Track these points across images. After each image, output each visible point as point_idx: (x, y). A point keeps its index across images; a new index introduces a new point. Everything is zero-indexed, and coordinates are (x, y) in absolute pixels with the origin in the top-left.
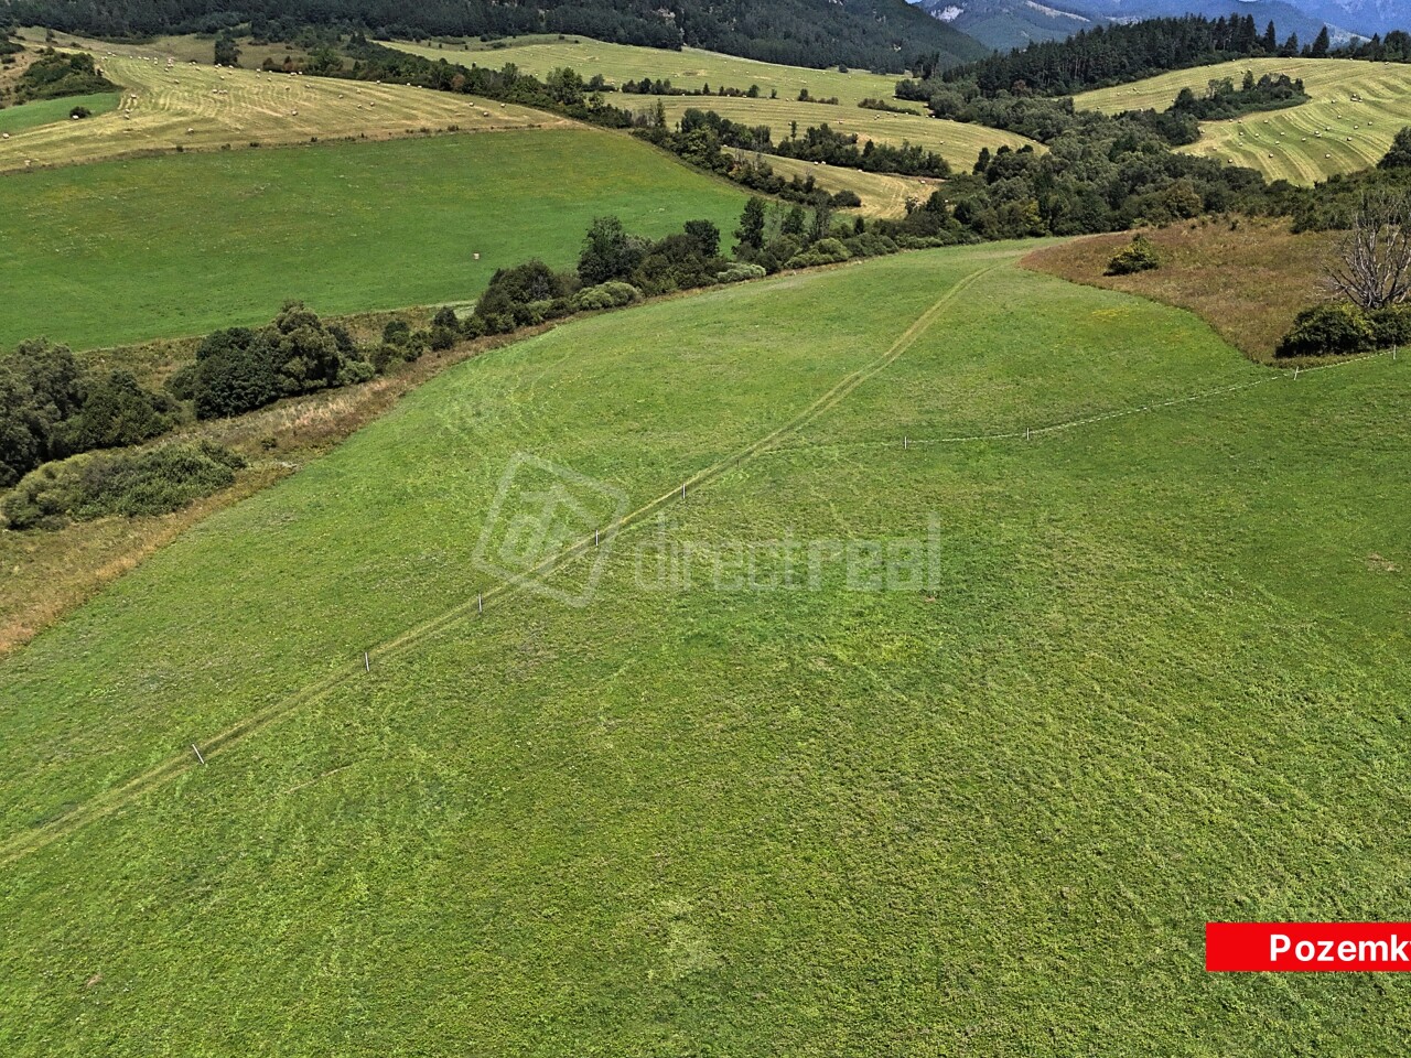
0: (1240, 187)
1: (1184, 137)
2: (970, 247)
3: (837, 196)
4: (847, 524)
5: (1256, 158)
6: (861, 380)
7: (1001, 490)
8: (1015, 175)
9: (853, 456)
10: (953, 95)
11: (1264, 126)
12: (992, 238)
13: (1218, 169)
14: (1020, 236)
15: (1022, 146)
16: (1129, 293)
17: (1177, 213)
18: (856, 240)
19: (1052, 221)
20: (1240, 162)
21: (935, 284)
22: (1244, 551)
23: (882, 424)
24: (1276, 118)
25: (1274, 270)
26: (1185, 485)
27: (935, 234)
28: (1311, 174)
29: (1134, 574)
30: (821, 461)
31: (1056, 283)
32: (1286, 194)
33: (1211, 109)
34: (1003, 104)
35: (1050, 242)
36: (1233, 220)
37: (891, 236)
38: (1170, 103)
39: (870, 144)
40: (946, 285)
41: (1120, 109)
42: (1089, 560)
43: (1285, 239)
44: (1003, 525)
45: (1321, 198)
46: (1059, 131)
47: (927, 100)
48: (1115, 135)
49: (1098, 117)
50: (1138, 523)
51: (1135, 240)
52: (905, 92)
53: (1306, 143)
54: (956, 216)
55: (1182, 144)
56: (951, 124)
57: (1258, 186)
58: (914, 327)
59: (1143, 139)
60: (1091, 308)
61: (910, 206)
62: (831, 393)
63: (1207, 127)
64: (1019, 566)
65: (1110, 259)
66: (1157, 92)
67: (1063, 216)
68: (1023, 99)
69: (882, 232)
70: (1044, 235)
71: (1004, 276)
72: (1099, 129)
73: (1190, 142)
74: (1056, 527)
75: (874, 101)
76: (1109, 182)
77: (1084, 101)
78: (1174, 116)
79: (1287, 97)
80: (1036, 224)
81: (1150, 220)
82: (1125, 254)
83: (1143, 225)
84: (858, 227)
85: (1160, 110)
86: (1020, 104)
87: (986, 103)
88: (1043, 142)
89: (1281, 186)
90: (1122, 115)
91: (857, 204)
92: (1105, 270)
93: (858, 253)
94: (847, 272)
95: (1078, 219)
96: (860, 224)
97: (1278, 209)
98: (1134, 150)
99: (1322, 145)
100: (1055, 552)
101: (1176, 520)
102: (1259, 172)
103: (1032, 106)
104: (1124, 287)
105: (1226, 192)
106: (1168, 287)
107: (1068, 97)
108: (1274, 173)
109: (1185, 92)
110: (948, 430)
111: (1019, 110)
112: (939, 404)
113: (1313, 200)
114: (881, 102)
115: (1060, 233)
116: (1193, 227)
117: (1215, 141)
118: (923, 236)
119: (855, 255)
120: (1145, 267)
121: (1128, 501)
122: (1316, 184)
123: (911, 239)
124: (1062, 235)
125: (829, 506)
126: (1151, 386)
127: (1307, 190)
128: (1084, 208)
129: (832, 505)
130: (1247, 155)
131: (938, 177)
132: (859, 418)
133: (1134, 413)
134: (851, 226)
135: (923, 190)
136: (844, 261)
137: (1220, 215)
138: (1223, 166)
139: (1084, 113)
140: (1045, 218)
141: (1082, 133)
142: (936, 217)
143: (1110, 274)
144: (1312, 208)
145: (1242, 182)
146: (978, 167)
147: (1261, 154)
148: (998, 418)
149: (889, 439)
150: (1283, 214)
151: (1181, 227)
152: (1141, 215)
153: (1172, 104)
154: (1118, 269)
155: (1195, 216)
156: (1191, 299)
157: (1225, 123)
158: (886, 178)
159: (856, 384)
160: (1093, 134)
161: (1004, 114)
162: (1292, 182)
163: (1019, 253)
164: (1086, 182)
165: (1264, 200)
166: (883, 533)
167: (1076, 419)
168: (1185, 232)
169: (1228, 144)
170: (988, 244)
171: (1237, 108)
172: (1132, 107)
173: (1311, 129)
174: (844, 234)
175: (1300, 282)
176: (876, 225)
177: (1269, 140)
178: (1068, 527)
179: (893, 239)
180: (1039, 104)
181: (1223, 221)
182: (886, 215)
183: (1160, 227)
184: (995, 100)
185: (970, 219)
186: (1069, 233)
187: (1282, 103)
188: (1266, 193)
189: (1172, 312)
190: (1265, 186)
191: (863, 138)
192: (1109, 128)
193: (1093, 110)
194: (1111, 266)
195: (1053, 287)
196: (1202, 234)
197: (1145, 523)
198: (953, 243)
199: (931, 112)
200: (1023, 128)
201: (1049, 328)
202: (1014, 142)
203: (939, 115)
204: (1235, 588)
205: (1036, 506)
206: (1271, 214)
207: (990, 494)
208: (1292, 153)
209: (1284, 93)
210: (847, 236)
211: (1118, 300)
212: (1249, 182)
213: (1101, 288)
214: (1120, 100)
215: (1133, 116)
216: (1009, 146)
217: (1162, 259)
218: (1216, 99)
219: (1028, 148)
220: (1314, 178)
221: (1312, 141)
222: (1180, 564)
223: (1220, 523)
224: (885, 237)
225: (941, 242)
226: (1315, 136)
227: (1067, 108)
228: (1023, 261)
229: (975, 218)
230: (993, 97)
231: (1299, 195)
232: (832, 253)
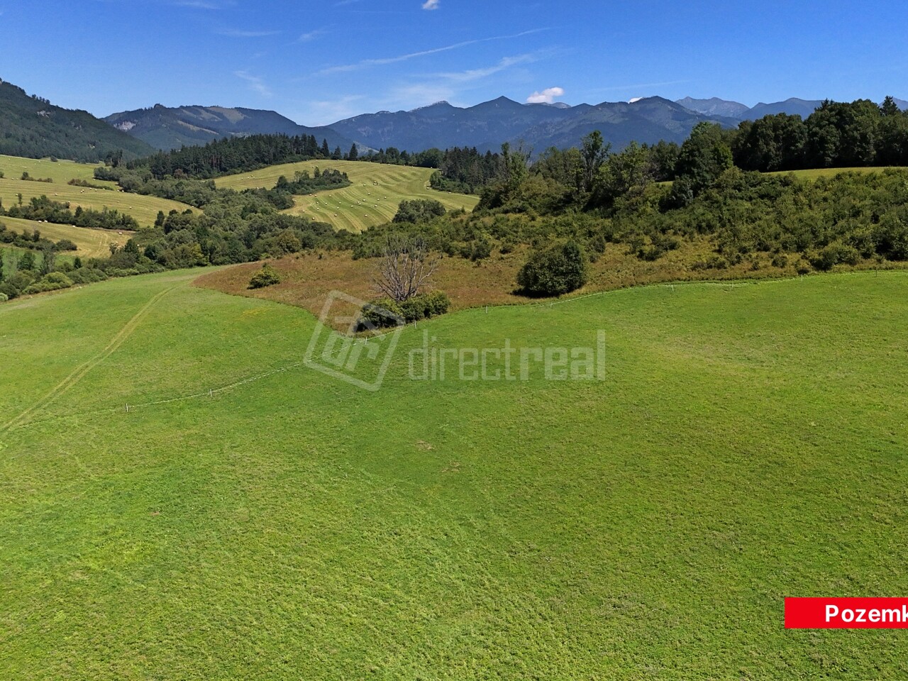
0: (321, 234)
1: (284, 205)
2: (158, 274)
3: (58, 244)
4: (89, 470)
5: (327, 216)
6: (90, 368)
7: (197, 432)
8: (183, 228)
9: (90, 421)
10: (134, 177)
11: (330, 199)
12: (172, 269)
13: (307, 224)
14: (191, 266)
15: (185, 210)
16: (263, 298)
17: (287, 250)
18: (76, 273)
19: (210, 256)
20: (319, 219)
21: (136, 299)
22: (350, 449)
23: (109, 397)
24: (336, 194)
25: (346, 281)
26: (312, 414)
27: (133, 266)
28: (359, 227)
29: (288, 474)
30: (65, 428)
31: (218, 295)
32: (346, 237)
33: (298, 188)
34: (169, 183)
35: (210, 270)
36: (320, 253)
37: (101, 269)
38: (274, 184)
39: (79, 209)
40: (144, 300)
41: (244, 188)
42: (259, 469)
43: (350, 263)
44: (201, 455)
45: (365, 240)
46: (208, 201)
47: (118, 180)
48: (244, 203)
49: (231, 192)
50: (288, 441)
51: (264, 266)
52: (100, 175)
53: (354, 208)
54: (146, 255)
55: (285, 209)
56: (136, 196)
57: (331, 233)
58: (125, 328)
59: (261, 206)
60: (242, 309)
61: (113, 249)
62: (68, 378)
63: (297, 199)
64: (215, 481)
65: (250, 279)
66: (266, 178)
67: (217, 253)
68: (181, 180)
69: (95, 266)
70: (206, 265)
71: (183, 292)
72: (233, 199)
73: (289, 207)
74: (236, 451)
75: (79, 181)
76: (243, 232)
77: (222, 182)
78: (278, 192)
79: (340, 182)
80: (201, 258)
81: (271, 254)
82: (259, 275)
83: (267, 258)
84: (76, 264)
85: (269, 188)
86: (181, 184)
87: (158, 183)
88: (198, 207)
89: (343, 233)
90: (246, 192)
91: (74, 249)
92: (248, 286)
93: (78, 281)
94: (71, 294)
95: (227, 255)
96: (78, 263)
97: (344, 247)
98: (256, 212)
99: (361, 209)
100: (237, 468)
101: (310, 436)
102: (330, 225)
103: (188, 185)
104: (260, 296)
105: (313, 236)
106: (288, 294)
107: (211, 180)
108: (339, 226)
109: (281, 178)
110: (156, 396)
111: (180, 188)
112: (148, 379)
113: (362, 241)
114: (85, 181)
115: (217, 264)
116: (297, 258)
117: (304, 207)
118: (125, 268)
119: (76, 283)
120: (272, 283)
121: (279, 429)
122: (362, 232)
123: (116, 270)
124: (218, 264)
125: (74, 459)
126: (285, 356)
127: (358, 236)
128: (230, 248)
129: (77, 458)
130: (323, 215)
131: (130, 230)
132: (92, 394)
133: (277, 373)
134: (71, 263)
135: (121, 239)
136: (68, 287)
137: (312, 251)
138: (310, 222)
139: (222, 190)
140: (205, 255)
141: (223, 202)
142: (133, 256)
143: (251, 288)
144: (361, 245)
145: (322, 231)
146: (157, 223)
147: (330, 214)
148: (190, 385)
149: (115, 407)
150: (347, 249)
151: (289, 257)
152: (265, 251)
153: (276, 185)
154: (256, 285)
155: (297, 251)
156: (302, 301)
157: (307, 196)
158: (94, 231)
159: (86, 371)
160: (230, 203)
161: (170, 190)
162: (348, 230)
163: (191, 277)
164: (229, 232)
165: (335, 241)
166: (117, 472)
167: (241, 380)
168: (293, 261)
169: (311, 209)
170: (170, 272)
171: (313, 188)
172: (252, 187)
173: (355, 201)
174: (67, 269)
175: (361, 288)
176: (90, 262)
177: (334, 207)
178: (244, 450)
179: (103, 271)
180: (193, 184)
181: (313, 254)
182: (97, 255)
183: (278, 258)
184: (164, 181)
185: (156, 256)
186: (222, 263)
187: (337, 186)
188: (336, 237)
189: (292, 309)
190: (335, 233)
191: (74, 205)
192: (239, 199)
193: (228, 188)
194: (251, 283)
195: (216, 298)
196: (304, 262)
197: (291, 441)
198: (146, 272)
199: (121, 188)
200: (185, 199)
201: (217, 323)
202: (181, 207)
203: (126, 190)
204: (348, 473)
205: (221, 439)
206: (340, 249)
207: (189, 436)
208: (347, 214)
209: (337, 180)
210: (69, 270)
211: (258, 304)
212: (325, 231)
213: (247, 297)
214: (244, 182)
215: (253, 192)
216: (177, 209)
217: (281, 278)
218: (300, 182)
219: (189, 211)
220: (360, 228)
221: (356, 207)
222: (315, 464)
223: (335, 434)
224: (97, 270)
225: (138, 272)
226: (357, 204)
227: (212, 186)
228: (195, 282)
229: (159, 256)
230: (163, 179)
231: (354, 238)
232: (59, 282)
